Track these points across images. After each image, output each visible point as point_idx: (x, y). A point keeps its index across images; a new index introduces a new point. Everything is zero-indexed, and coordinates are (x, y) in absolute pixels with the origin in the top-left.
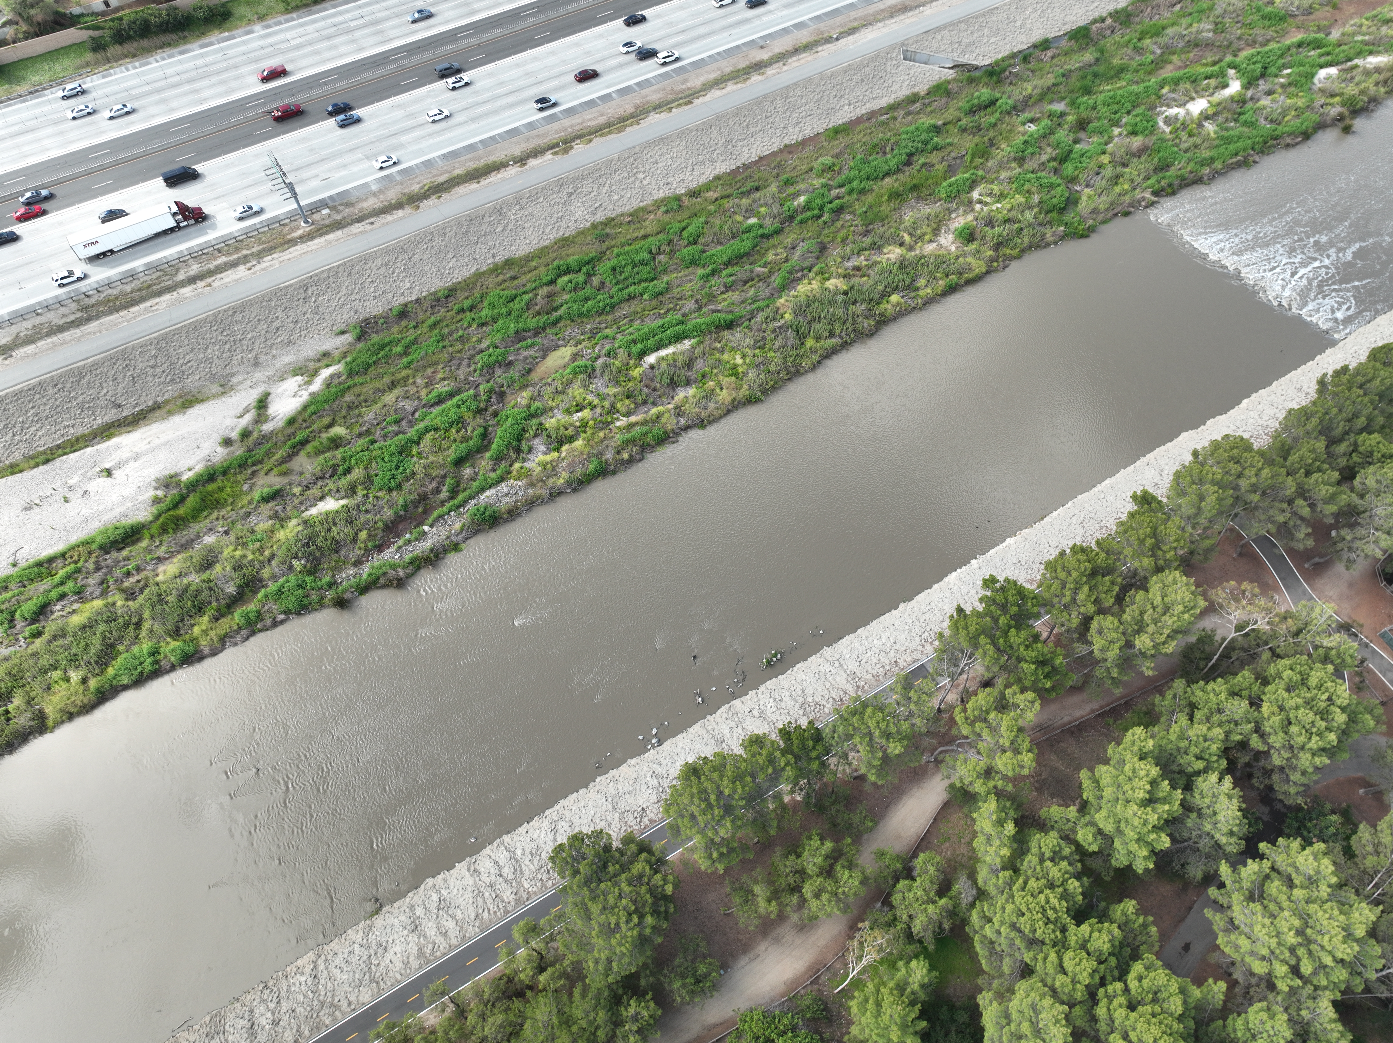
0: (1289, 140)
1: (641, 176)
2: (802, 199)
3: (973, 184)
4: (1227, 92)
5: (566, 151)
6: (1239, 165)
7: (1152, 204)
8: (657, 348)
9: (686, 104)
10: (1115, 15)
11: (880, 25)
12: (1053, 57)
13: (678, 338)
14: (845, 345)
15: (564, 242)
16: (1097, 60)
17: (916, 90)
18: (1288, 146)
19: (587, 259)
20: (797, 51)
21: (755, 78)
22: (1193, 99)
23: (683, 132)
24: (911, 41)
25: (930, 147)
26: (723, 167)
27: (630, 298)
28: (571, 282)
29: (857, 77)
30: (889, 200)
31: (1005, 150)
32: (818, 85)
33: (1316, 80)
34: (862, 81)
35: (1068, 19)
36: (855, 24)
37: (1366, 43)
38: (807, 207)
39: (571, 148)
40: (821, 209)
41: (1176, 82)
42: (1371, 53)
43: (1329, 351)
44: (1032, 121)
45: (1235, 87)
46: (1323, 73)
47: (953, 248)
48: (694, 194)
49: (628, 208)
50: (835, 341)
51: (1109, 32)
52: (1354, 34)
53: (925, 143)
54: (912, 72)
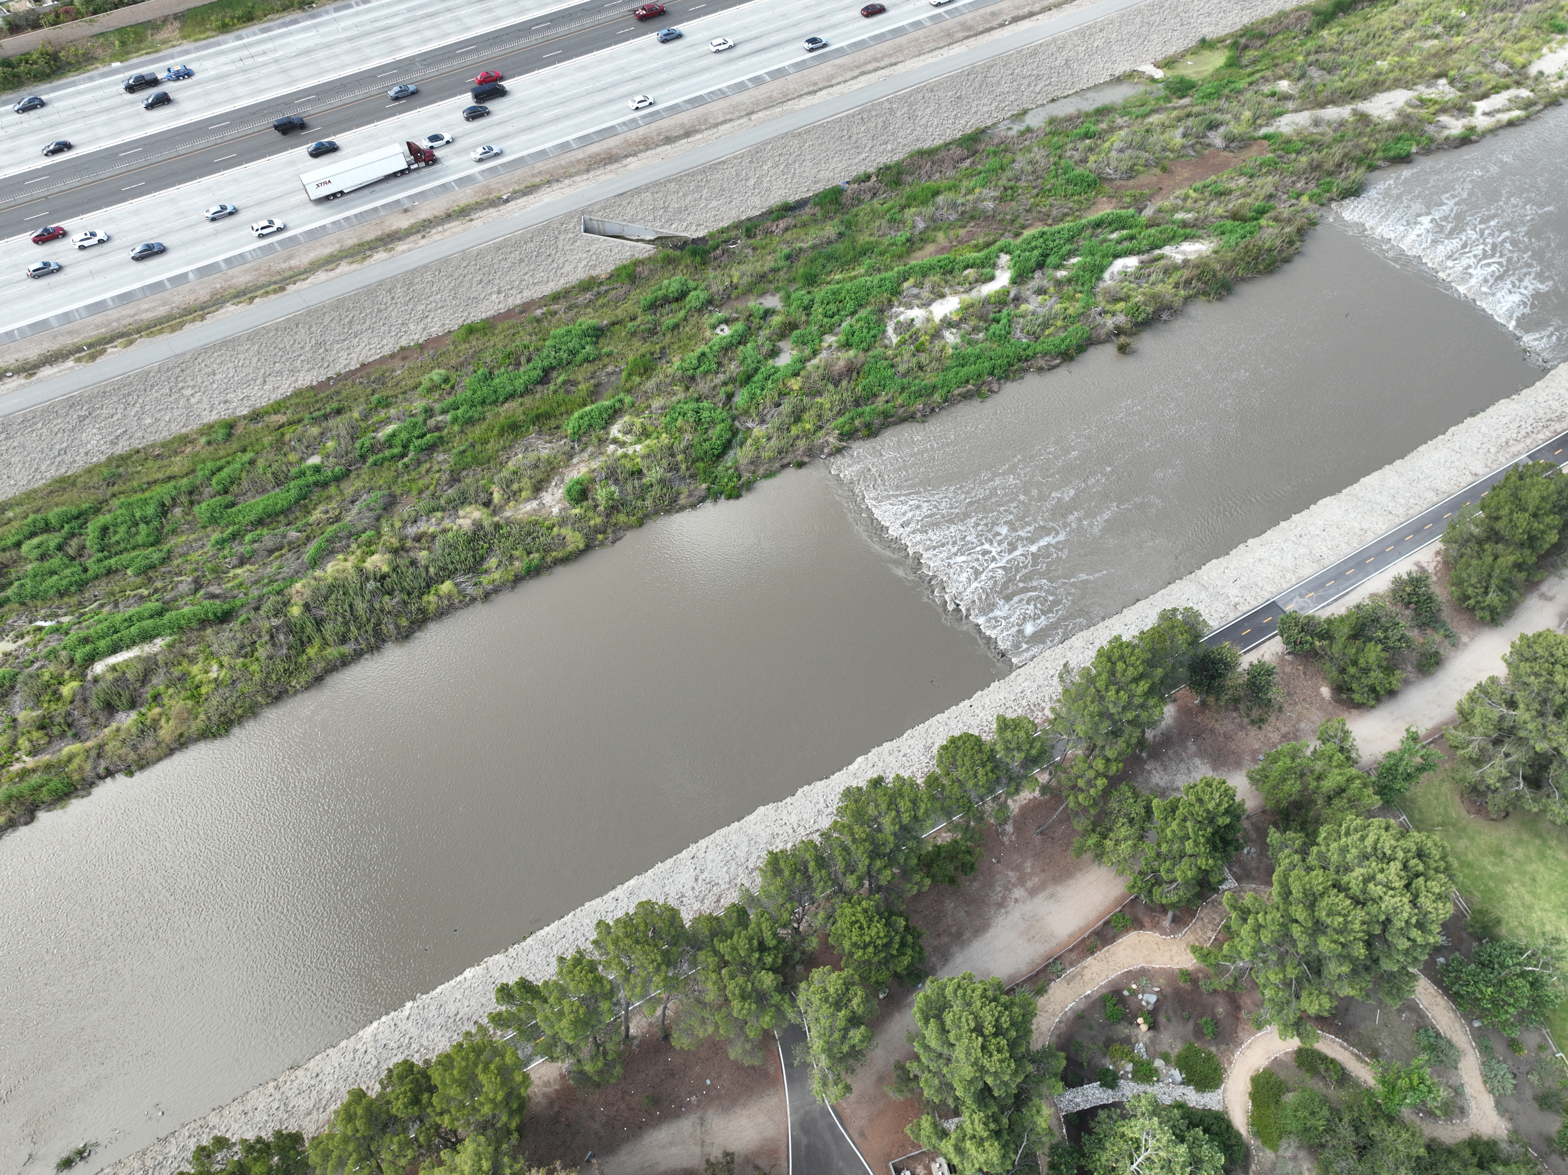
0: (1041, 363)
1: (188, 392)
2: (390, 429)
3: (614, 414)
4: (988, 289)
5: (93, 358)
6: (967, 397)
7: (839, 451)
8: (115, 649)
9: (275, 291)
10: (884, 171)
11: (567, 182)
12: (787, 229)
13: (147, 637)
14: (358, 655)
15: (64, 484)
16: (841, 235)
17: (594, 273)
18: (1040, 370)
19: (75, 511)
20: (449, 217)
21: (380, 255)
22: (942, 296)
23: (257, 333)
24: (596, 208)
25: (579, 358)
26: (307, 379)
27: (109, 572)
28: (38, 546)
29: (515, 256)
30: (501, 434)
31: (675, 364)
32: (458, 267)
33: (1106, 275)
34: (521, 261)
35: (821, 176)
36: (537, 180)
37: (1185, 224)
38: (389, 442)
39: (104, 351)
40: (405, 447)
41: (925, 272)
42: (1187, 238)
43: (994, 685)
44: (727, 322)
45: (1003, 279)
46: (1119, 265)
47: (555, 510)
48: (255, 416)
49: (164, 435)
50: (347, 649)
51: (869, 196)
52: (1175, 209)
53: (573, 353)
54: (593, 248)
